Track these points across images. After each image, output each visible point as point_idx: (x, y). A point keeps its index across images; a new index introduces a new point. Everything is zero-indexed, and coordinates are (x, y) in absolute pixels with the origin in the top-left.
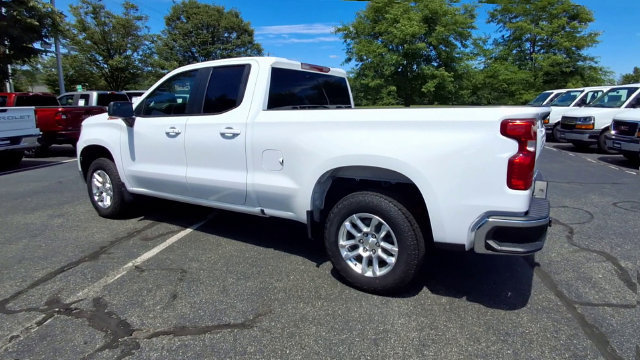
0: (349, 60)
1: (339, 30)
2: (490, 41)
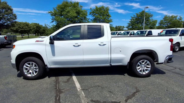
0: (53, 22)
1: (49, 13)
2: (90, 19)
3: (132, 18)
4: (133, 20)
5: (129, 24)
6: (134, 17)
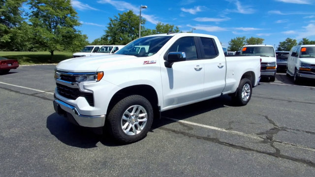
3: (111, 21)
4: (115, 25)
5: (107, 32)
6: (116, 20)
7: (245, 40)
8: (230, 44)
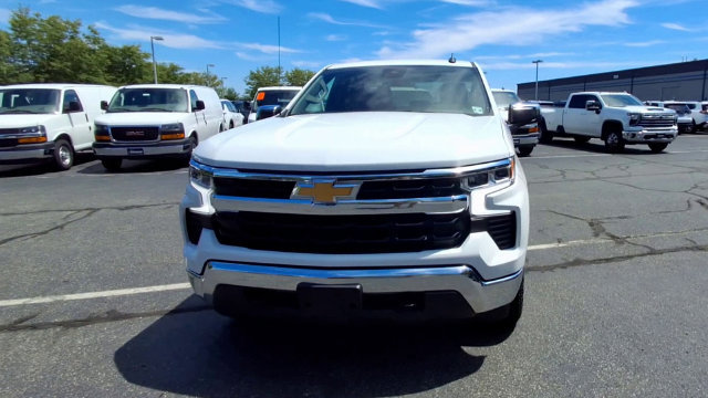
7: (283, 74)
8: (249, 84)
